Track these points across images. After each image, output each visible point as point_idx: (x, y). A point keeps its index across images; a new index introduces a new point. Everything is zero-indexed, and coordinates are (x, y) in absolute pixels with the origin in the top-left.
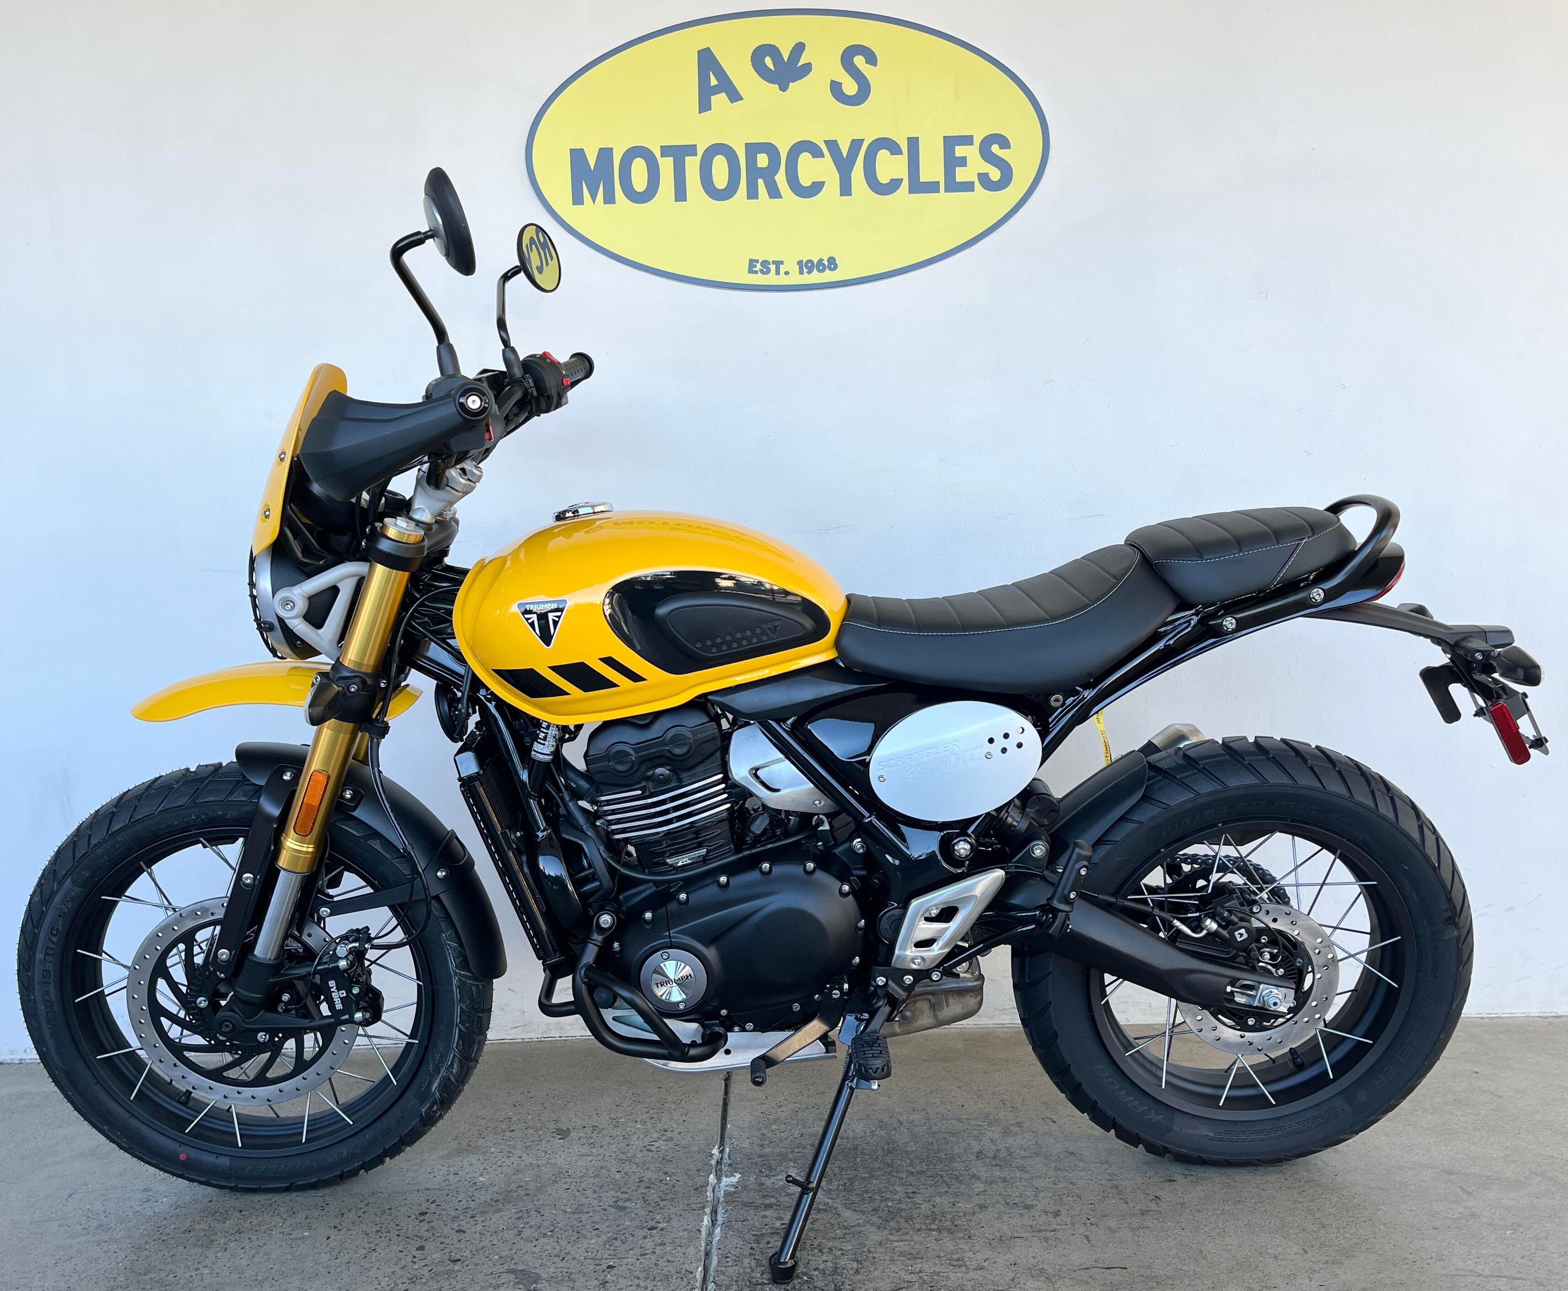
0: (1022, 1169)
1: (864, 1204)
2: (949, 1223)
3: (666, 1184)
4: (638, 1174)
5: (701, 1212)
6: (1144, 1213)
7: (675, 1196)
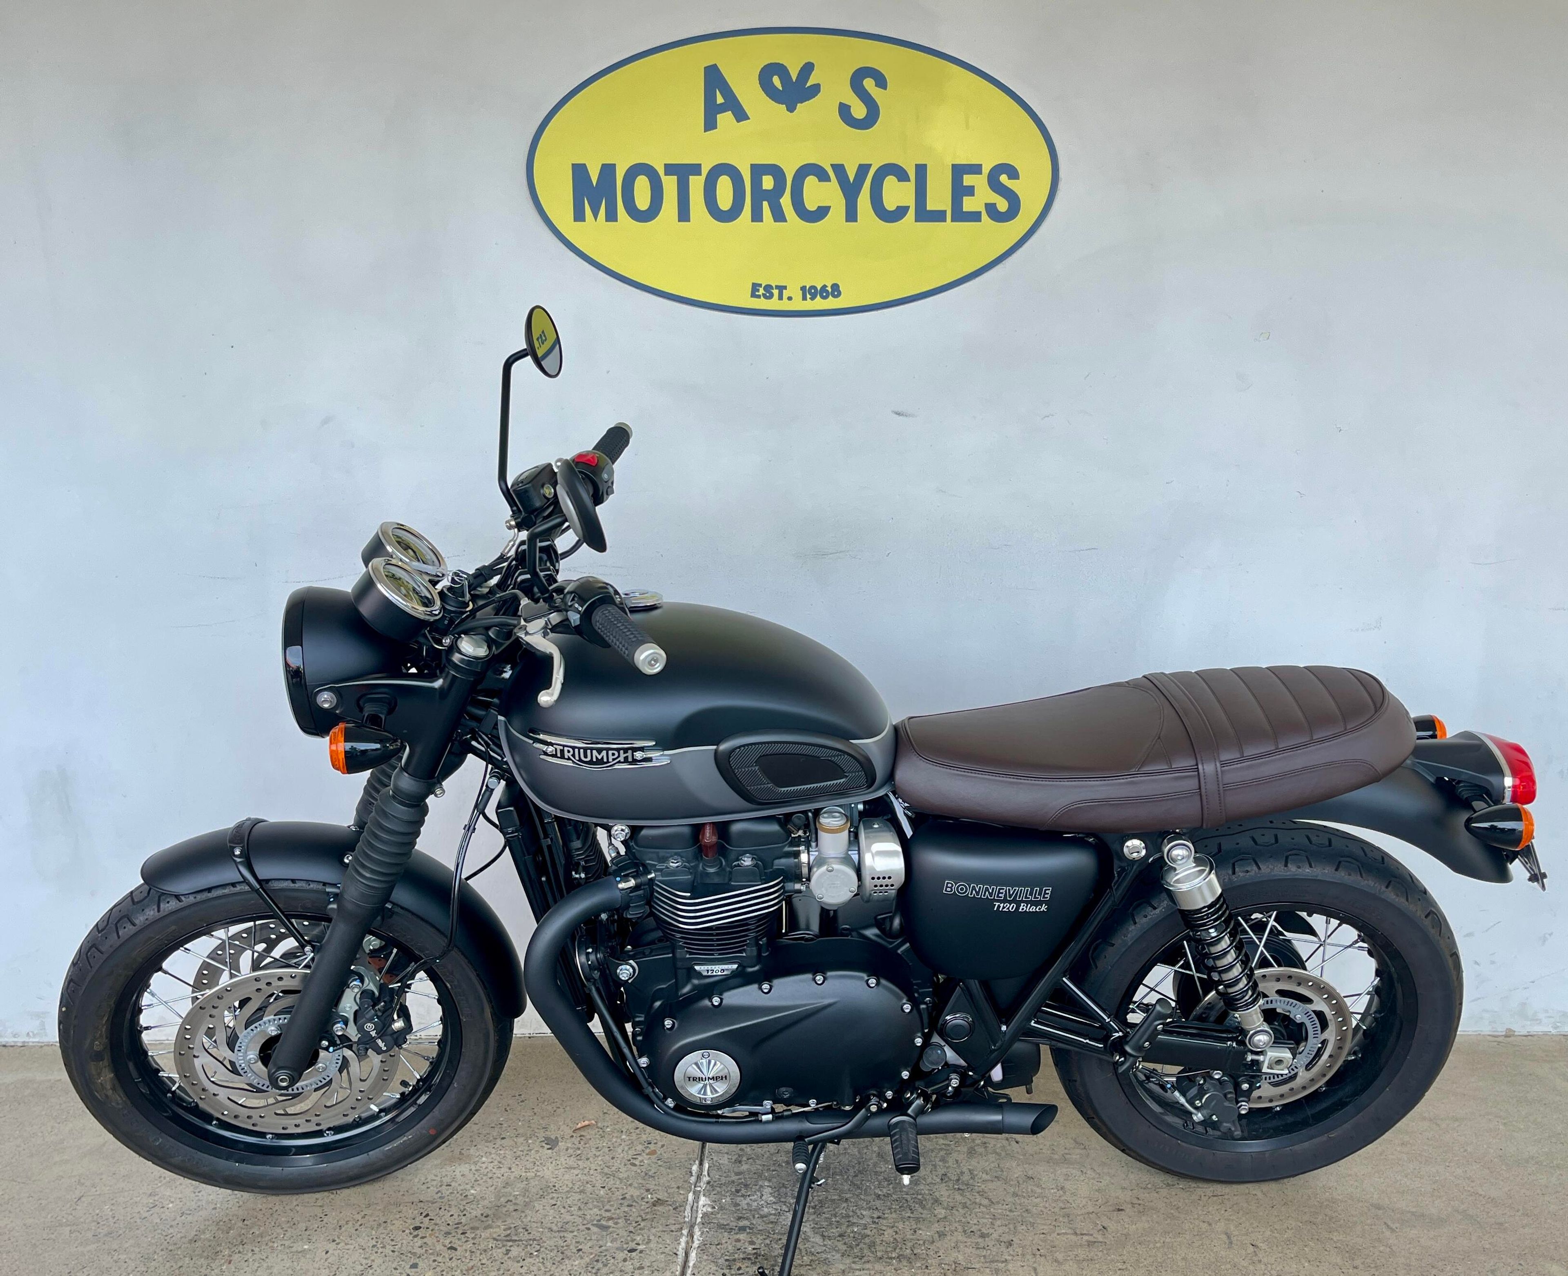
0: (981, 1193)
1: (832, 1228)
2: (908, 1251)
3: (647, 1202)
4: (621, 1191)
5: (679, 1233)
6: (1090, 1244)
7: (655, 1216)
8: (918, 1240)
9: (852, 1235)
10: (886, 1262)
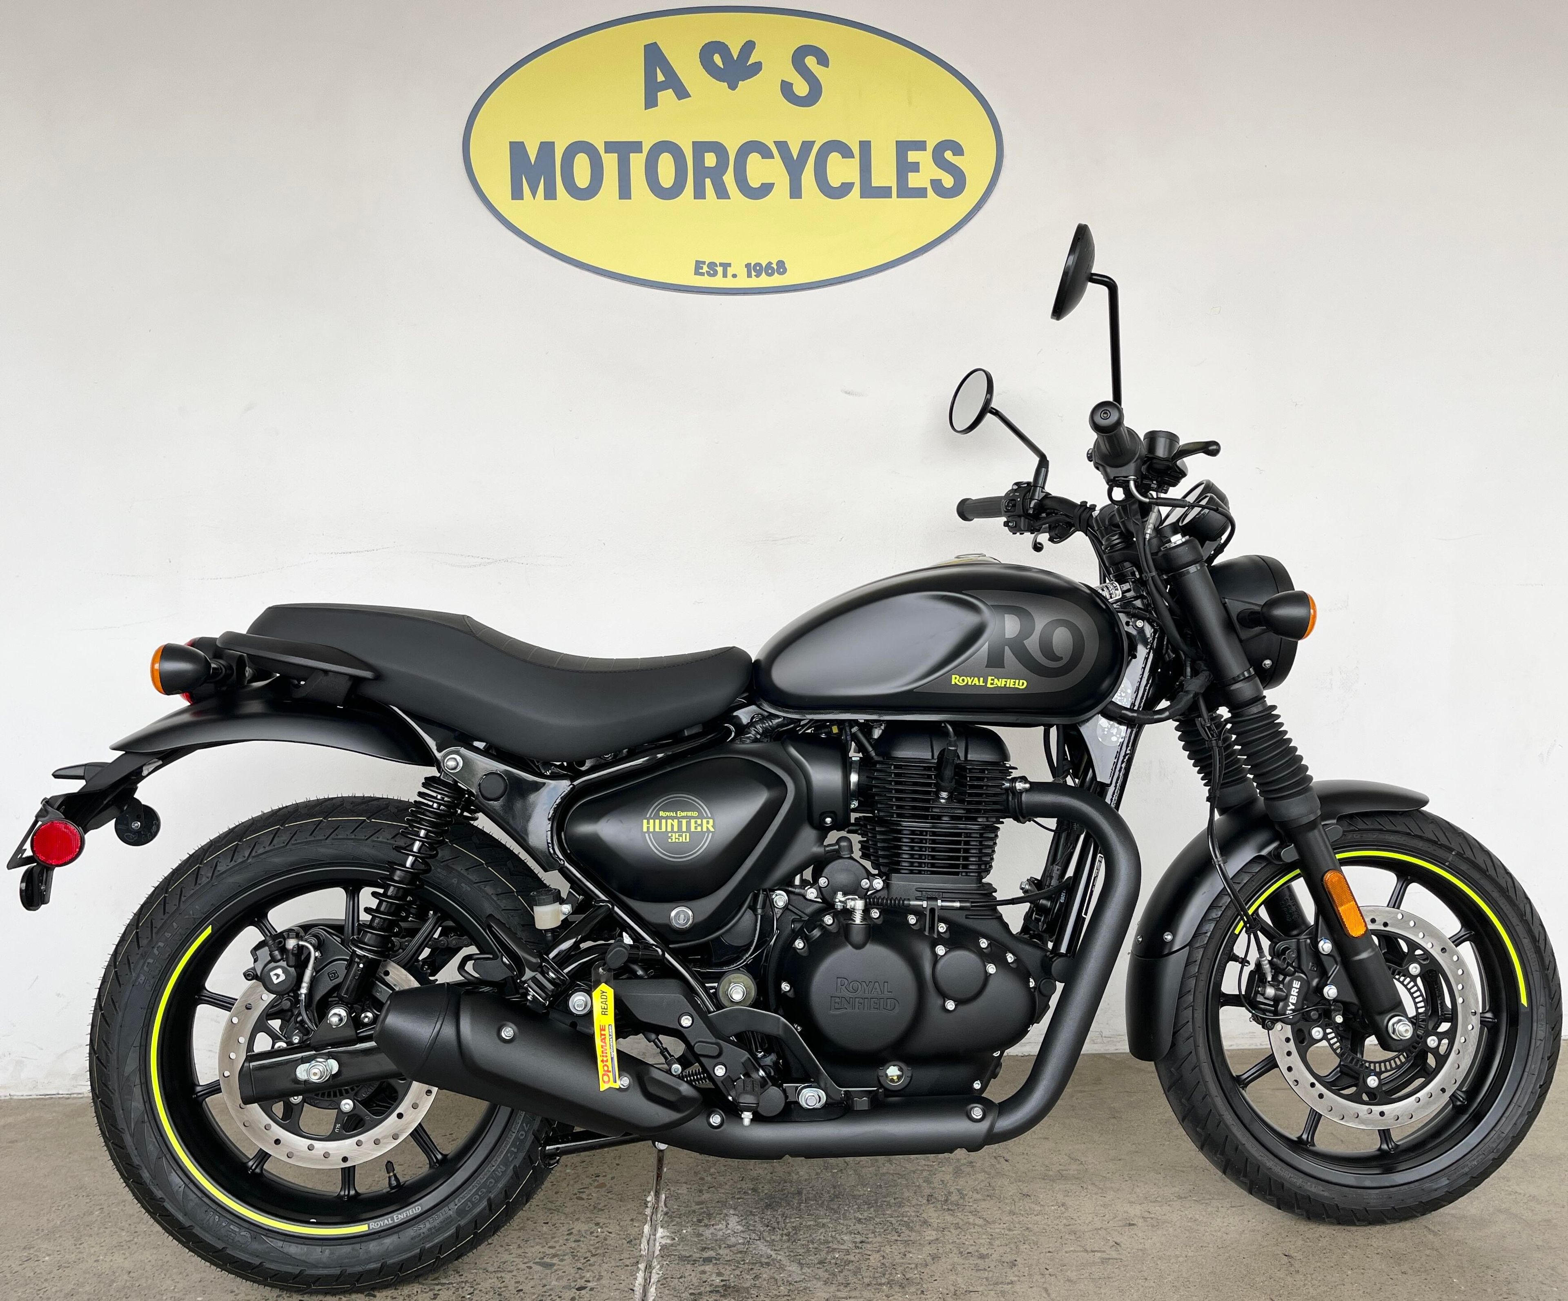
0: (974, 1213)
1: (809, 1257)
2: (899, 1277)
3: (597, 1237)
4: (567, 1226)
5: (635, 1268)
6: (1104, 1261)
7: (606, 1250)
8: (910, 1264)
9: (833, 1261)
10: (875, 1289)
